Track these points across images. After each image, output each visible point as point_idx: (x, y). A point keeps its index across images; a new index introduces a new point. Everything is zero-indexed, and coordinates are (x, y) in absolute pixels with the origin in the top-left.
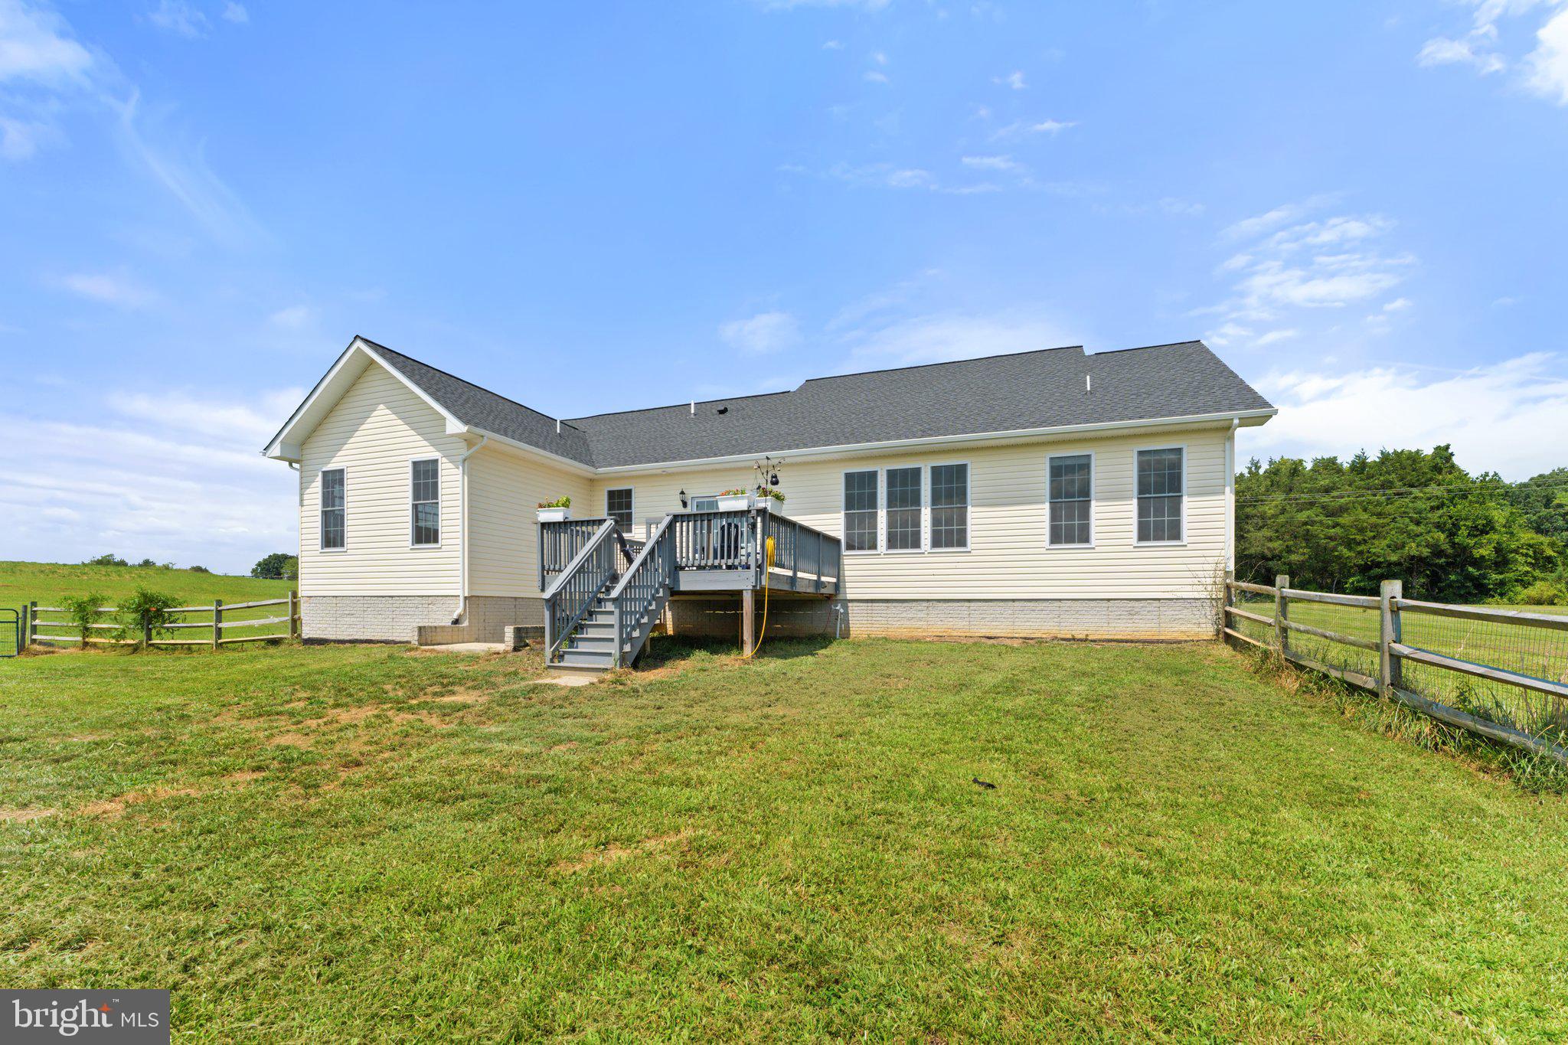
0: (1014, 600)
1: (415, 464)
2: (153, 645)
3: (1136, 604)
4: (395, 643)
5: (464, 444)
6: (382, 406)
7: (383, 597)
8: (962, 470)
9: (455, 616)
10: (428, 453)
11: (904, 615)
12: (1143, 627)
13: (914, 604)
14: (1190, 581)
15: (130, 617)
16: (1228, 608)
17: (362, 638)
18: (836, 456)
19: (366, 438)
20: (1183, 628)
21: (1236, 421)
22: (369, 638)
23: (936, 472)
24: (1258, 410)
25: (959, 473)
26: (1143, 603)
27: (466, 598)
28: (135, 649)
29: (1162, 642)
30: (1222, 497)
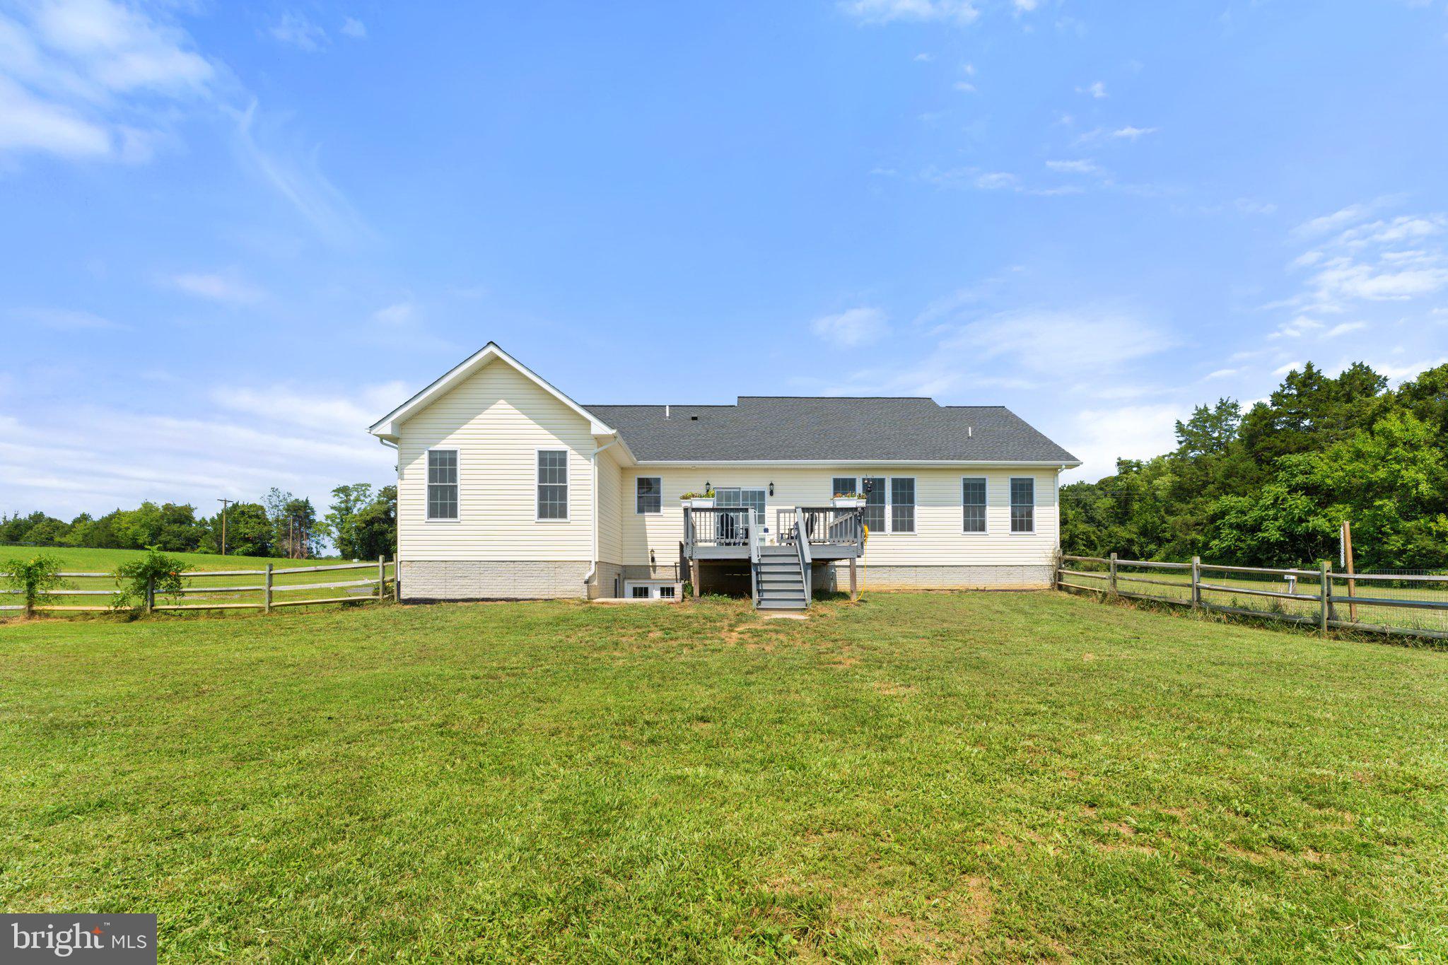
0: (943, 566)
1: (540, 452)
2: (157, 611)
3: (1011, 568)
4: (517, 600)
5: (594, 442)
6: (502, 401)
7: (503, 562)
8: (912, 481)
9: (587, 578)
10: (555, 445)
11: (874, 576)
12: (1015, 582)
13: (881, 568)
14: (1040, 555)
15: (129, 582)
16: (1060, 571)
17: (478, 597)
18: (832, 466)
19: (480, 426)
20: (1035, 582)
21: (1064, 467)
22: (486, 597)
23: (894, 481)
24: (1072, 462)
25: (909, 484)
26: (1014, 568)
27: (596, 563)
28: (133, 617)
29: (1025, 591)
30: (1053, 508)
